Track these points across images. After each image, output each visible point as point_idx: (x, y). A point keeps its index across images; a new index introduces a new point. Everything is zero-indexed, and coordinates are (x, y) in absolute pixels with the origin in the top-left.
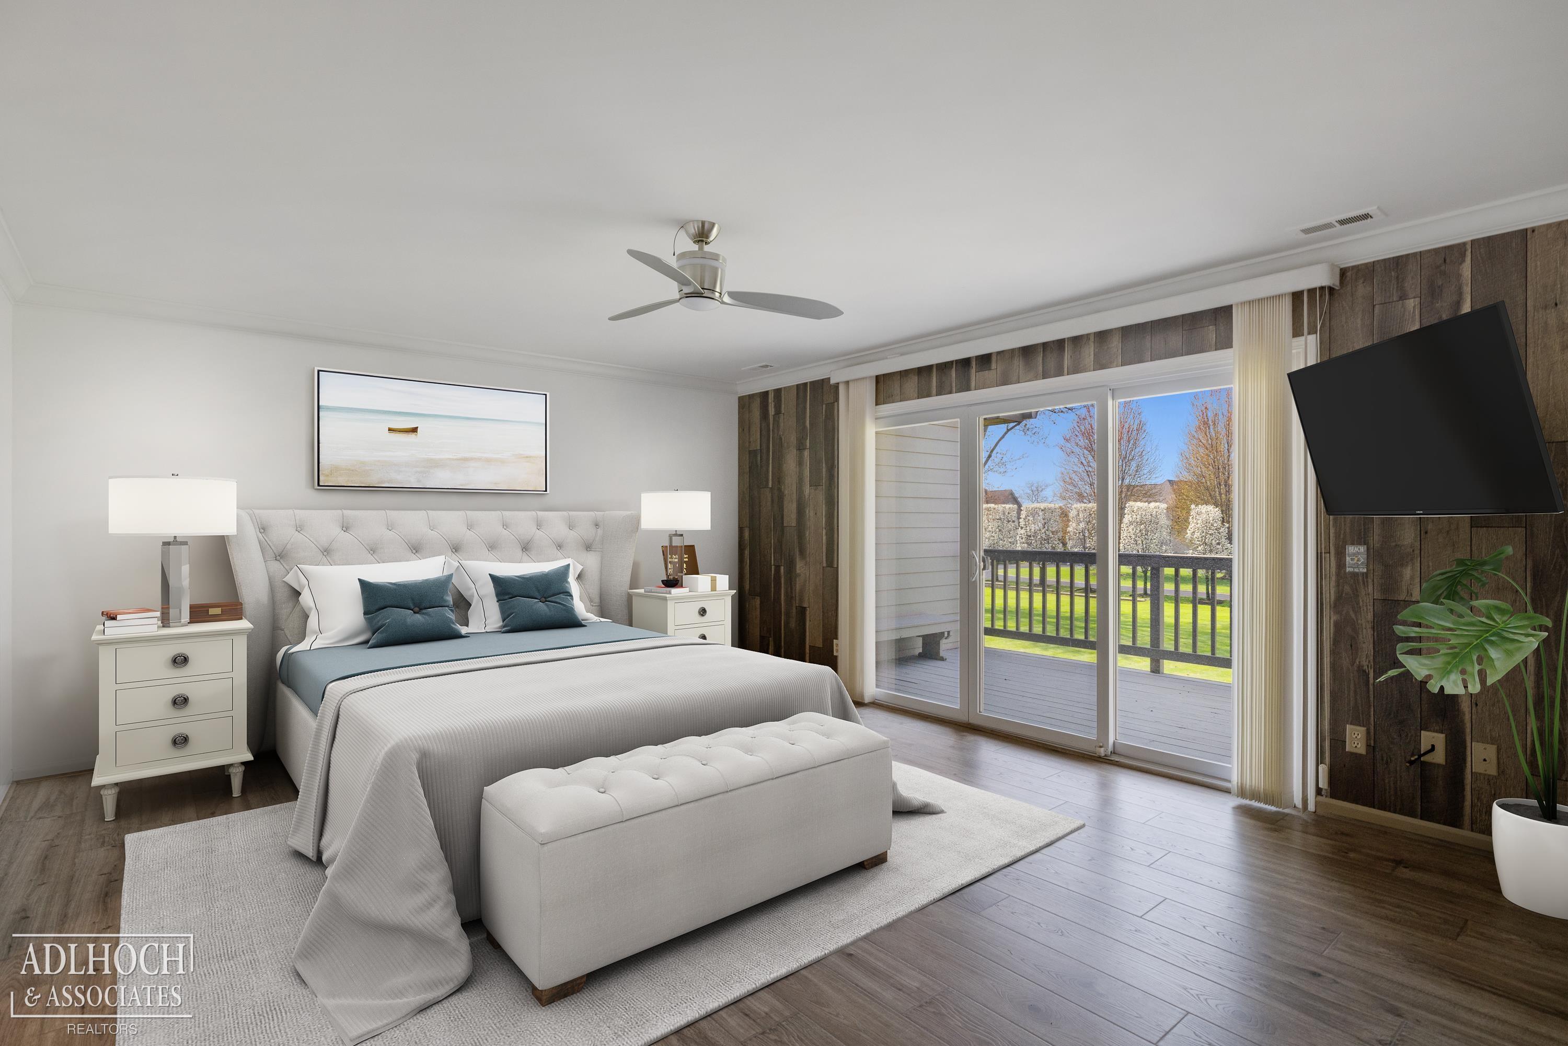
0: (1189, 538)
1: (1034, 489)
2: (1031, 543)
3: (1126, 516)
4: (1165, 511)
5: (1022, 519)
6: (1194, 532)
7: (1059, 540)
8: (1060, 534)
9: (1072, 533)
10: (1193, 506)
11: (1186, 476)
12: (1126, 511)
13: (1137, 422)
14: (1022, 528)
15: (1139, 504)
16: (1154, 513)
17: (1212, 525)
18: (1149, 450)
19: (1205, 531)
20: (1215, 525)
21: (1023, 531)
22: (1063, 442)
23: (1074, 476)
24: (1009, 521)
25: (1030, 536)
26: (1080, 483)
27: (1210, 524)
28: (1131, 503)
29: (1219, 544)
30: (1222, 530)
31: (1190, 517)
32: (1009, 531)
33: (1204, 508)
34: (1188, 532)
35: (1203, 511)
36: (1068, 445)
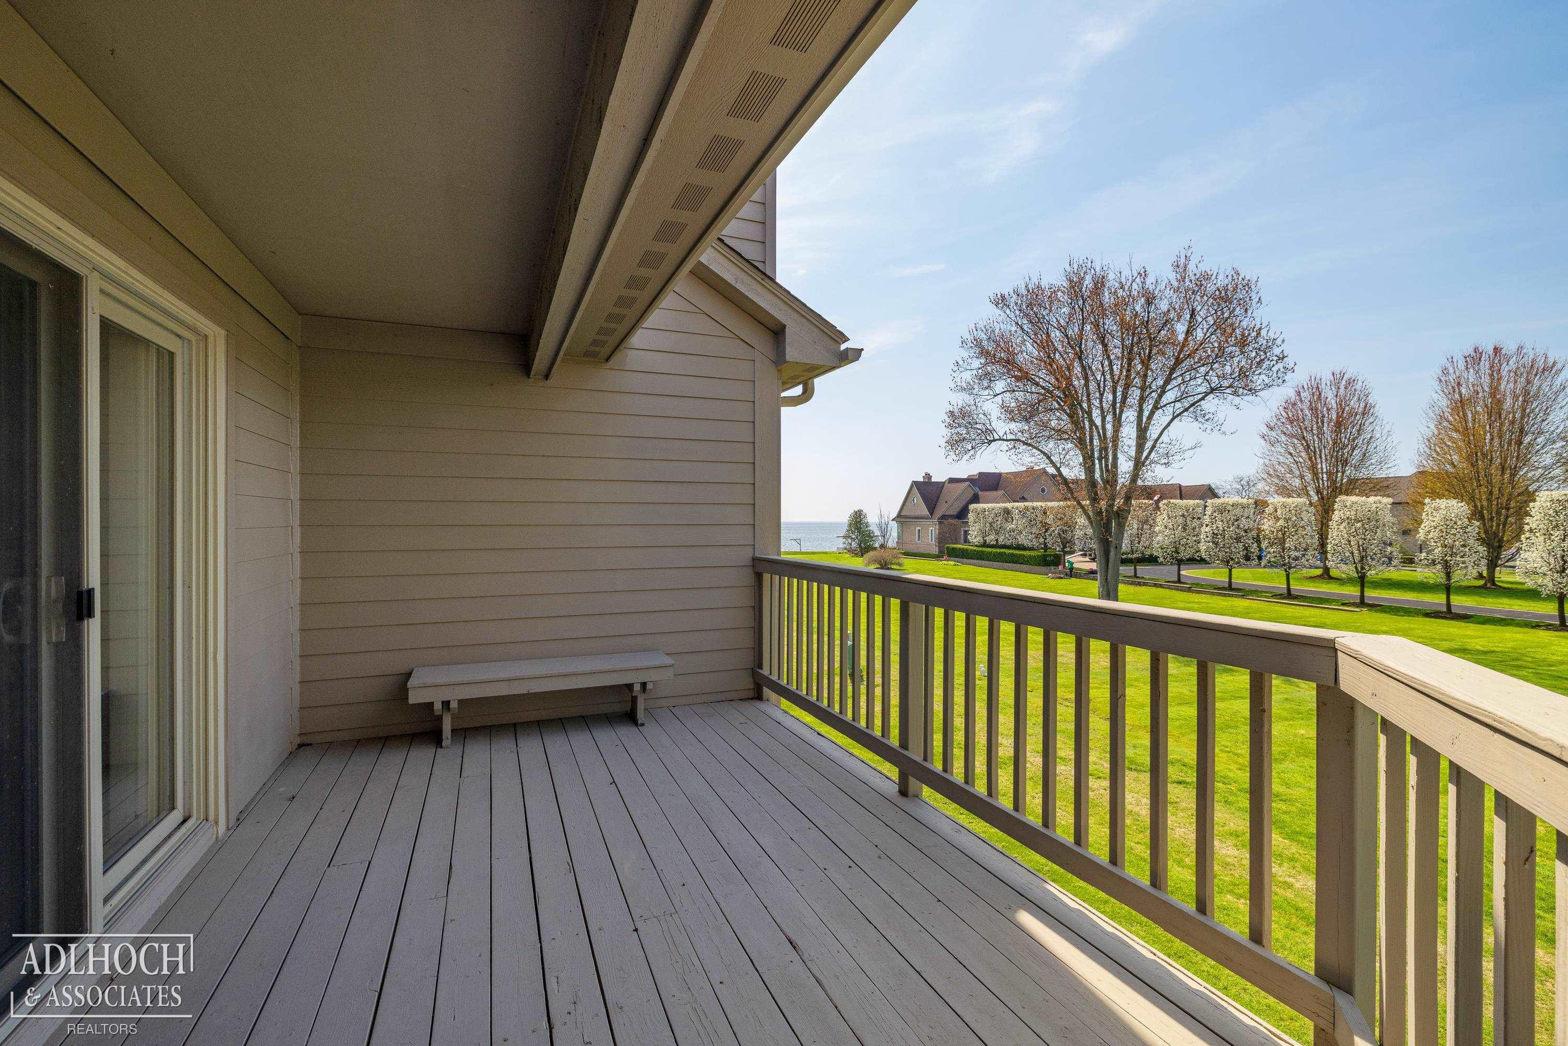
0: (1422, 538)
1: (1244, 482)
2: (1218, 542)
3: (1336, 512)
4: (1389, 506)
5: (1207, 516)
6: (1429, 532)
7: (1253, 538)
8: (1254, 533)
9: (1267, 532)
10: (1427, 500)
11: (1430, 465)
12: (1336, 507)
13: (1362, 405)
14: (1207, 525)
15: (1354, 498)
16: (1373, 508)
17: (1455, 523)
18: (1378, 436)
19: (1445, 530)
20: (1459, 523)
21: (1208, 529)
22: (1265, 430)
23: (1279, 468)
24: (1194, 518)
25: (1217, 535)
26: (1288, 475)
27: (1452, 522)
28: (1343, 497)
29: (1464, 546)
30: (1470, 529)
31: (1424, 514)
32: (1194, 529)
33: (1443, 503)
34: (1421, 531)
35: (1443, 507)
36: (1274, 434)
